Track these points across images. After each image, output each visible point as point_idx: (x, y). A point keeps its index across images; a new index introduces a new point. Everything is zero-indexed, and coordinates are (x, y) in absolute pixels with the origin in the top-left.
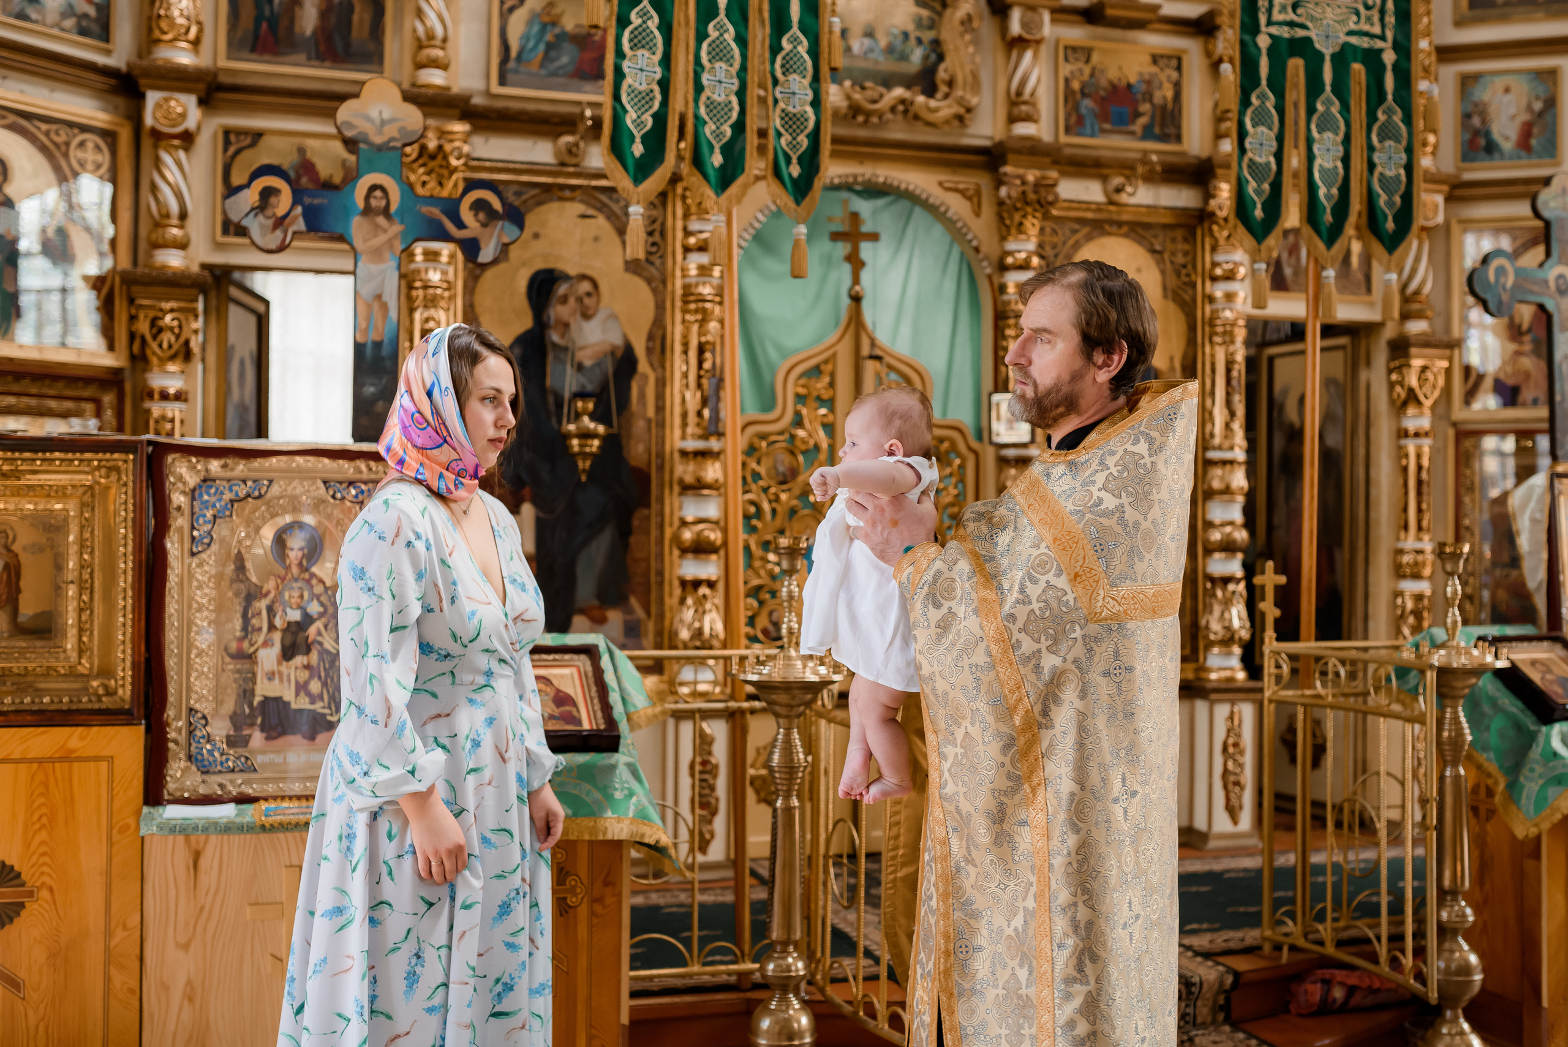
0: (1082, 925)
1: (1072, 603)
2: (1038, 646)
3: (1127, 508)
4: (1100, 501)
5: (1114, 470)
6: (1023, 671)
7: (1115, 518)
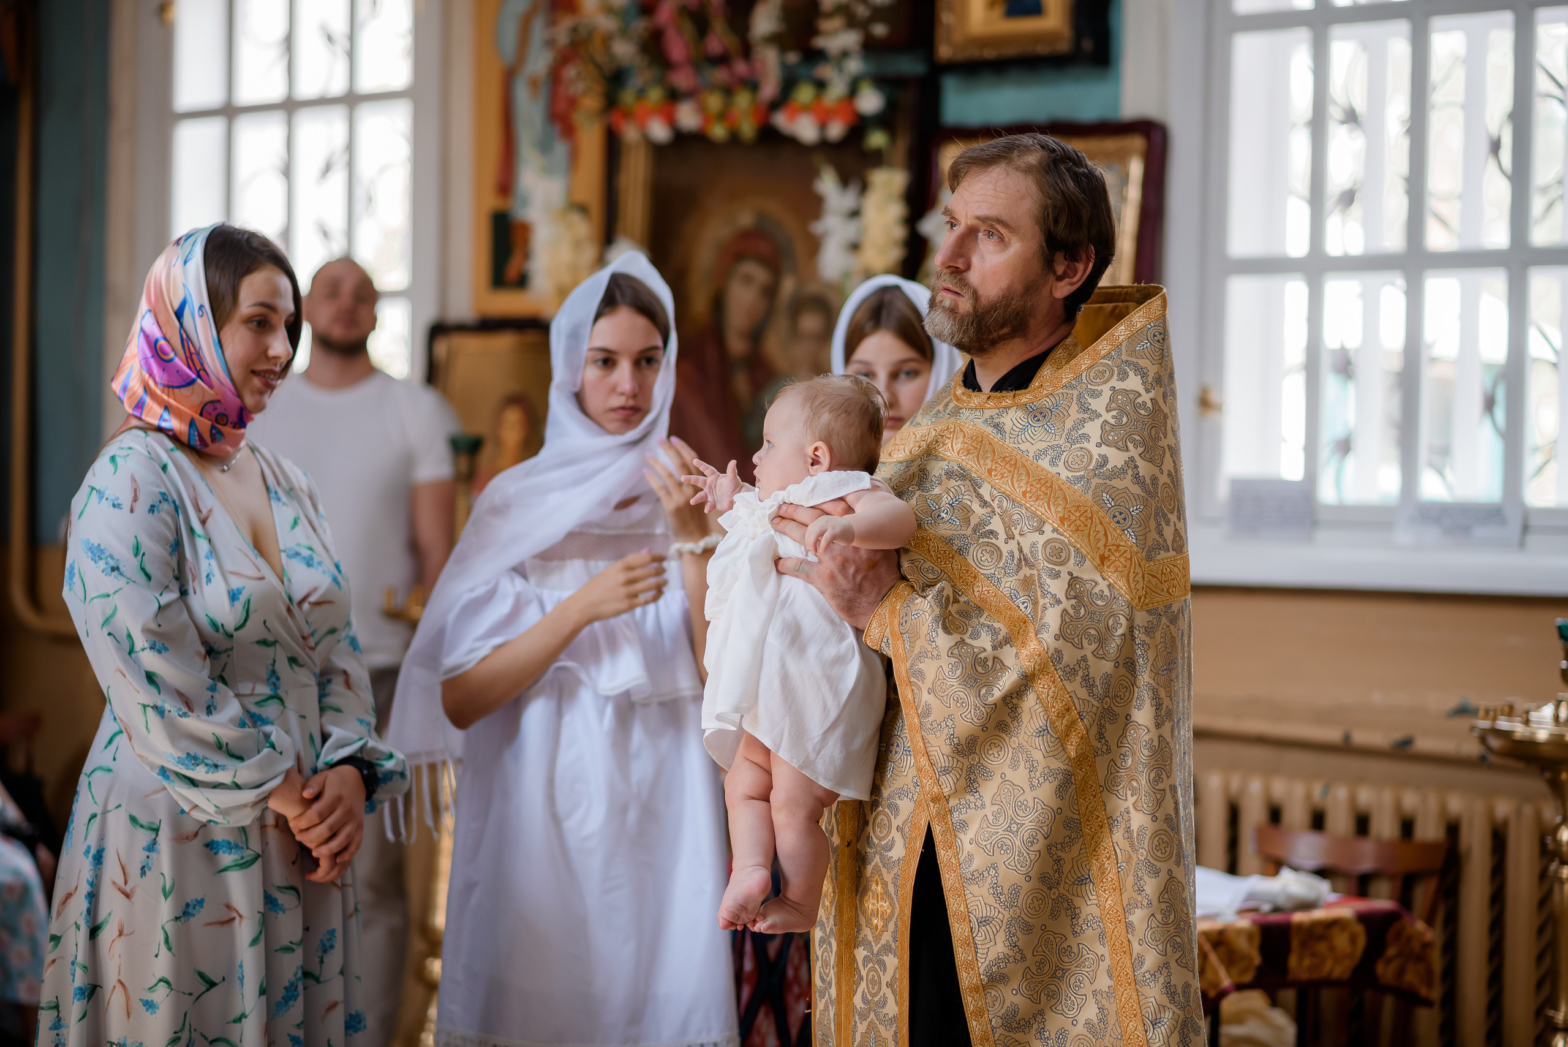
0: (1179, 990)
1: (1107, 592)
2: (1081, 653)
3: (1140, 462)
4: (1105, 460)
5: (1108, 417)
6: (1070, 687)
7: (1129, 477)
